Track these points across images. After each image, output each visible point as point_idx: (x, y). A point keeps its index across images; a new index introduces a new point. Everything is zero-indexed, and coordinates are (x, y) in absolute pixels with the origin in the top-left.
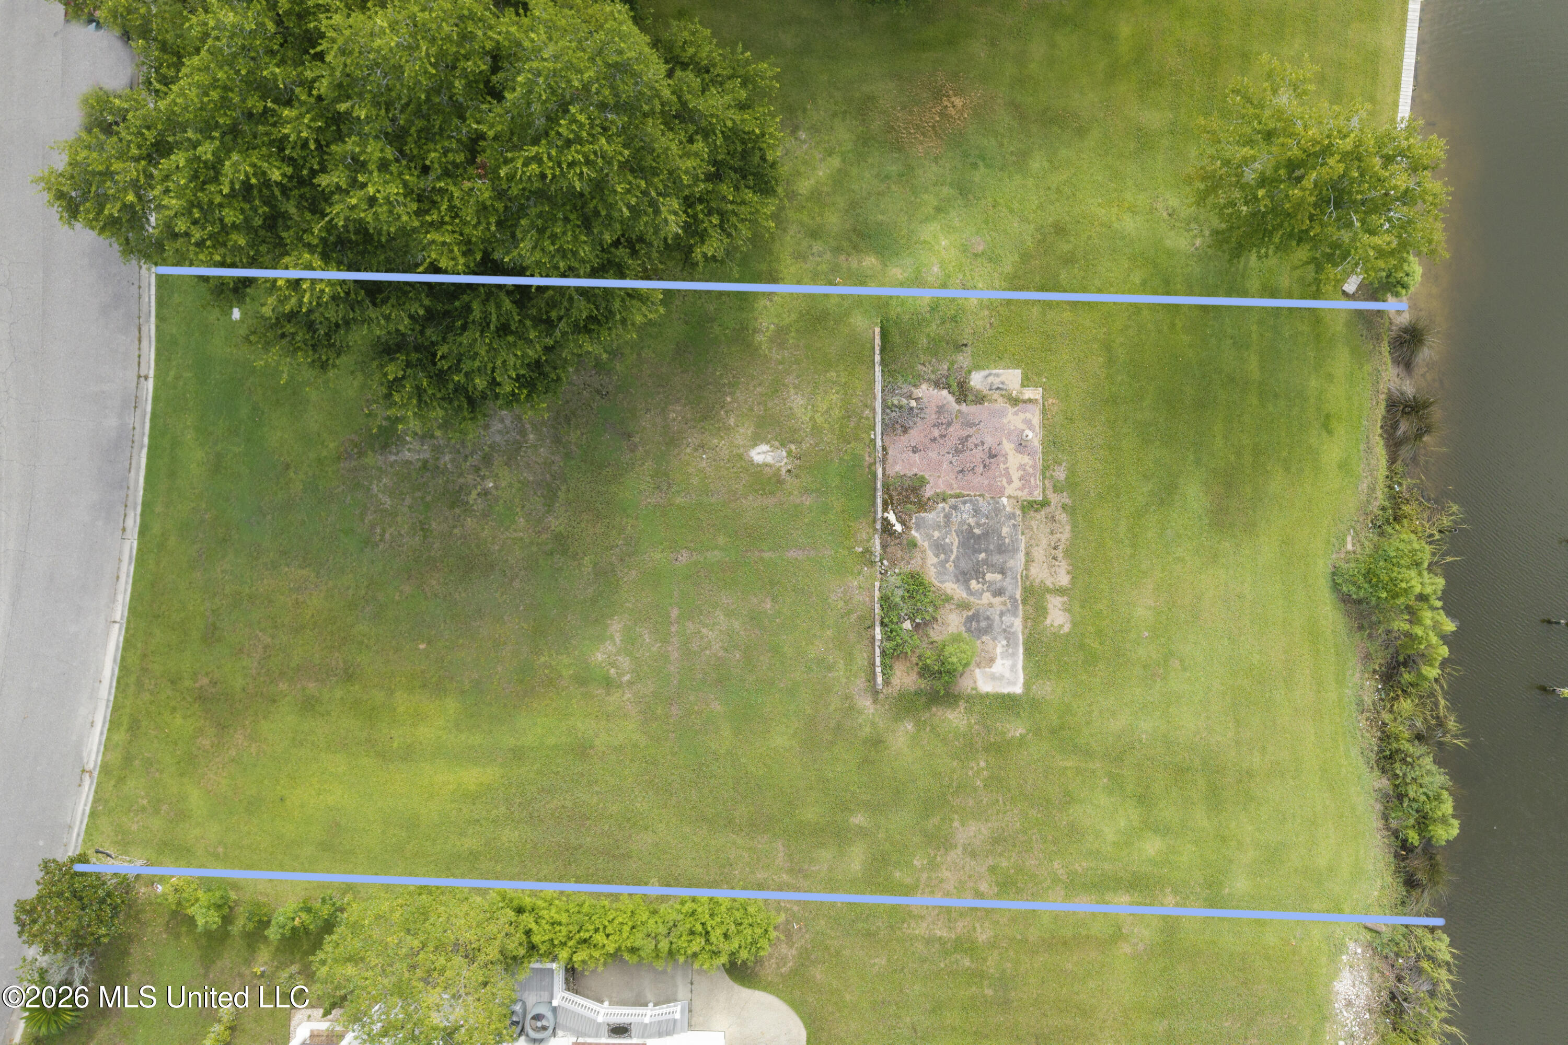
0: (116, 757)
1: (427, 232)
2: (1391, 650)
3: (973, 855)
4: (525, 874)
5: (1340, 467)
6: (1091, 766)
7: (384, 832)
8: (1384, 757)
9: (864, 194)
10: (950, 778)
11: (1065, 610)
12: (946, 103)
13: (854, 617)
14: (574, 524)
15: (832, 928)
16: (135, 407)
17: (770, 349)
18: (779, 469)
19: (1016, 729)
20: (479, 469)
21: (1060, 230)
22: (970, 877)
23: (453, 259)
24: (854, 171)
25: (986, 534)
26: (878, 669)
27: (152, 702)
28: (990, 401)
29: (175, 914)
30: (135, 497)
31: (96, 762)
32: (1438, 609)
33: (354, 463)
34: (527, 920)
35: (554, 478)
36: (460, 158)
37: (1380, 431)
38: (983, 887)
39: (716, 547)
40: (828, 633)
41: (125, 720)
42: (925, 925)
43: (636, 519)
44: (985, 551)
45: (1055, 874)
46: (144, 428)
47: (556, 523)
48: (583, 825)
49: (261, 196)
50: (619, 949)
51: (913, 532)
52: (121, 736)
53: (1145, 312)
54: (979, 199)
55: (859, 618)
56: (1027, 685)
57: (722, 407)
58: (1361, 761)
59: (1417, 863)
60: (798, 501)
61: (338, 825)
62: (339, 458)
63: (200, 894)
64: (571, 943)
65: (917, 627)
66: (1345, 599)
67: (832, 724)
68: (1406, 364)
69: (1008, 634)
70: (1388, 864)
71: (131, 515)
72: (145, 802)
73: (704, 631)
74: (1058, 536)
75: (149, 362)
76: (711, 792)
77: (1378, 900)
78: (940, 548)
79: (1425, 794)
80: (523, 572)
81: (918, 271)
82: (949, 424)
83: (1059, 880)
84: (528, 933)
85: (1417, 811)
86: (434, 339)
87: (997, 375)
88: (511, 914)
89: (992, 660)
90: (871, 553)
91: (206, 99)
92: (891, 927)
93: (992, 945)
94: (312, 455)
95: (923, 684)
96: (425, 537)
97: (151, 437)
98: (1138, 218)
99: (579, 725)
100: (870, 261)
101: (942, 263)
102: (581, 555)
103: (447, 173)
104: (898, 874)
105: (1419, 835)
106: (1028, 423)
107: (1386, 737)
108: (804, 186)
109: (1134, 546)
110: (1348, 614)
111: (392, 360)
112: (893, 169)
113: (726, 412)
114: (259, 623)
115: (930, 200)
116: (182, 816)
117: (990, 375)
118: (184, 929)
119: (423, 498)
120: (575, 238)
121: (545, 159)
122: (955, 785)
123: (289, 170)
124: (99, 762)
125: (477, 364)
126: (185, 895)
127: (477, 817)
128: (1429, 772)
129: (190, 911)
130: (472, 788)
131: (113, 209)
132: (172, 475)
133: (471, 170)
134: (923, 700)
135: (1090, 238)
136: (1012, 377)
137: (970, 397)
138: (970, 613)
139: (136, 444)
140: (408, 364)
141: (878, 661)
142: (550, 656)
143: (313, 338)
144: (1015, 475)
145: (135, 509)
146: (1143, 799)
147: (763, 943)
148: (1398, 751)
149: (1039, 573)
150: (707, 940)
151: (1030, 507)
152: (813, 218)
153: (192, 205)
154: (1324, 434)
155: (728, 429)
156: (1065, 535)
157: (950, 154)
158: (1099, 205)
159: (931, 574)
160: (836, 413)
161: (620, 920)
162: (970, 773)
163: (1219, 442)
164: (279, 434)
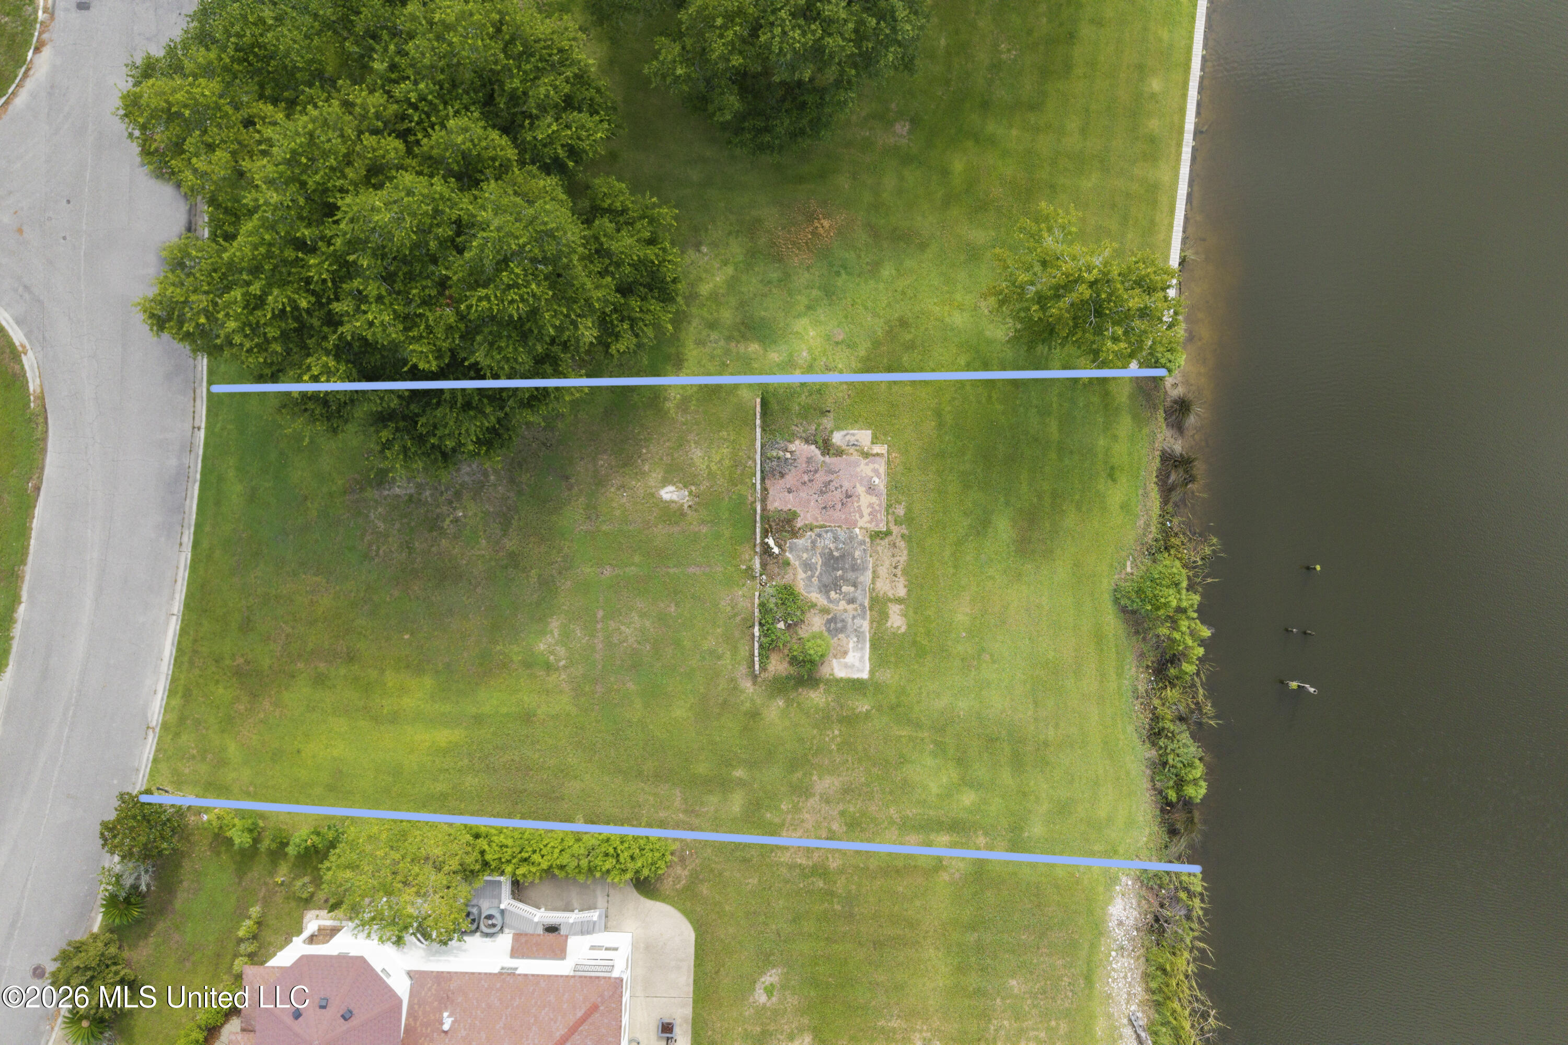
0: (173, 718)
1: (410, 343)
2: (1160, 650)
3: (828, 802)
4: (482, 811)
5: (1121, 508)
6: (920, 735)
7: (375, 778)
8: (1155, 734)
9: (751, 295)
10: (812, 743)
11: (902, 615)
12: (817, 224)
13: (738, 619)
14: (524, 545)
15: (716, 856)
16: (191, 451)
17: (677, 413)
18: (682, 505)
19: (863, 706)
20: (452, 502)
21: (903, 323)
22: (825, 818)
23: (428, 362)
24: (744, 278)
25: (843, 556)
26: (757, 659)
27: (200, 676)
28: (847, 454)
29: (217, 836)
30: (190, 519)
31: (157, 721)
32: (1193, 619)
33: (357, 496)
34: (482, 843)
35: (509, 509)
36: (434, 292)
37: (1155, 480)
38: (835, 826)
39: (633, 564)
40: (718, 630)
41: (180, 689)
42: (789, 854)
43: (572, 541)
44: (842, 569)
45: (891, 818)
46: (196, 467)
47: (510, 544)
48: (528, 775)
49: (292, 316)
50: (551, 867)
51: (787, 554)
52: (177, 702)
53: (968, 387)
54: (841, 299)
55: (743, 619)
56: (872, 672)
57: (639, 457)
58: (1135, 735)
59: (1179, 817)
60: (697, 529)
61: (341, 772)
62: (345, 492)
63: (236, 821)
64: (514, 861)
65: (789, 627)
66: (1124, 610)
67: (721, 700)
68: (1178, 427)
69: (858, 633)
70: (1154, 817)
71: (186, 533)
72: (195, 752)
73: (623, 628)
74: (898, 558)
75: (201, 417)
76: (626, 750)
77: (1146, 844)
78: (807, 566)
79: (1182, 762)
80: (484, 581)
81: (791, 355)
82: (816, 471)
83: (895, 822)
84: (482, 853)
85: (1176, 776)
86: (416, 411)
87: (853, 435)
88: (469, 837)
89: (845, 653)
90: (753, 570)
91: (256, 253)
92: (763, 856)
93: (841, 871)
94: (325, 490)
95: (792, 670)
96: (410, 553)
97: (203, 474)
98: (965, 314)
99: (526, 698)
100: (754, 347)
101: (810, 350)
102: (529, 568)
103: (424, 303)
104: (768, 815)
105: (1177, 794)
106: (876, 471)
107: (1156, 718)
108: (705, 289)
109: (955, 567)
110: (1126, 621)
111: (386, 426)
112: (774, 276)
113: (642, 461)
114: (283, 617)
115: (803, 300)
116: (222, 763)
117: (847, 434)
118: (223, 848)
119: (408, 524)
120: (515, 349)
121: (492, 299)
122: (815, 748)
123: (313, 299)
124: (160, 721)
125: (447, 432)
126: (225, 822)
127: (446, 767)
128: (1185, 745)
129: (229, 834)
130: (444, 745)
131: (189, 327)
132: (218, 503)
133: (443, 301)
134: (792, 682)
135: (926, 329)
136: (864, 436)
137: (832, 452)
138: (830, 617)
139: (191, 479)
140: (397, 429)
141: (756, 652)
142: (504, 645)
143: (327, 411)
144: (866, 511)
145: (189, 529)
146: (961, 762)
147: (661, 864)
148: (1163, 729)
149: (883, 586)
150: (618, 861)
151: (876, 536)
152: (712, 314)
153: (244, 324)
154: (1109, 481)
155: (644, 474)
156: (903, 558)
157: (819, 264)
158: (935, 304)
159: (800, 586)
160: (727, 463)
161: (552, 844)
162: (827, 739)
163: (1024, 487)
164: (300, 473)
